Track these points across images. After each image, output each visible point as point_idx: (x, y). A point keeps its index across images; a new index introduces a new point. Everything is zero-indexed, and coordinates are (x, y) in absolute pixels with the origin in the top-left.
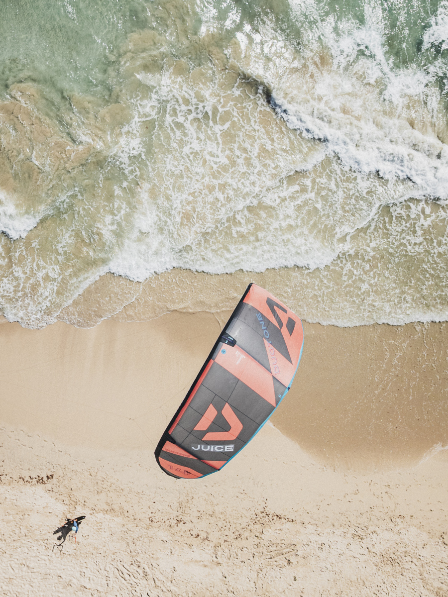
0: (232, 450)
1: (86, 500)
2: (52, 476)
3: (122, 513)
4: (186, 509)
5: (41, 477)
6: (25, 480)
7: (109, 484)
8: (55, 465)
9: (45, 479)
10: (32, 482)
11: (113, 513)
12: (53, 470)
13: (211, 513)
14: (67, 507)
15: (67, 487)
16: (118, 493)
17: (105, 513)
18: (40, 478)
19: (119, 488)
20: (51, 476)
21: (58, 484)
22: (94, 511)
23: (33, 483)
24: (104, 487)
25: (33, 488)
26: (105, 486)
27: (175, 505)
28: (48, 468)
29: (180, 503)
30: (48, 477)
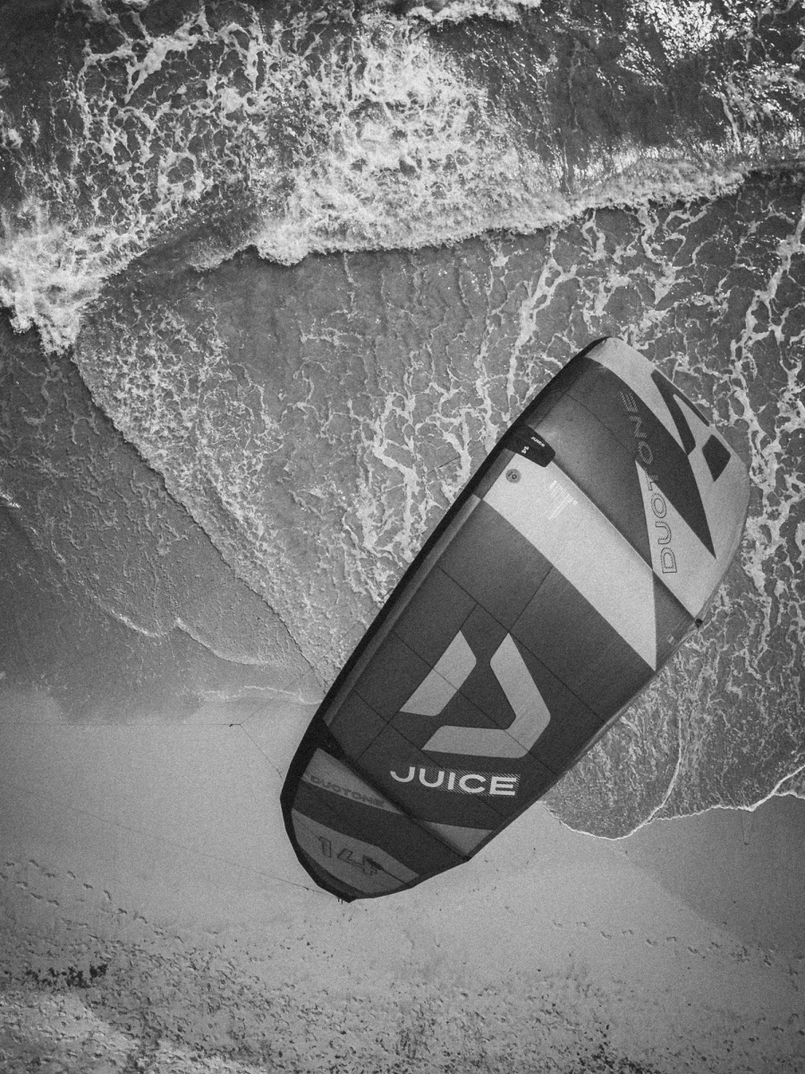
0: (513, 793)
1: (184, 1025)
2: (103, 969)
3: (267, 1058)
4: (418, 1047)
5: (77, 970)
6: (41, 977)
7: (236, 988)
8: (110, 944)
9: (87, 975)
10: (55, 983)
11: (247, 1057)
12: (105, 955)
13: (477, 1058)
14: (137, 1041)
15: (140, 995)
16: (258, 1010)
17: (227, 1056)
18: (75, 974)
19: (260, 998)
20: (99, 968)
21: (117, 987)
22: (202, 1053)
23: (59, 985)
24: (225, 996)
25: (60, 997)
26: (227, 993)
27: (393, 1039)
28: (93, 950)
29: (405, 1034)
30: (93, 972)
